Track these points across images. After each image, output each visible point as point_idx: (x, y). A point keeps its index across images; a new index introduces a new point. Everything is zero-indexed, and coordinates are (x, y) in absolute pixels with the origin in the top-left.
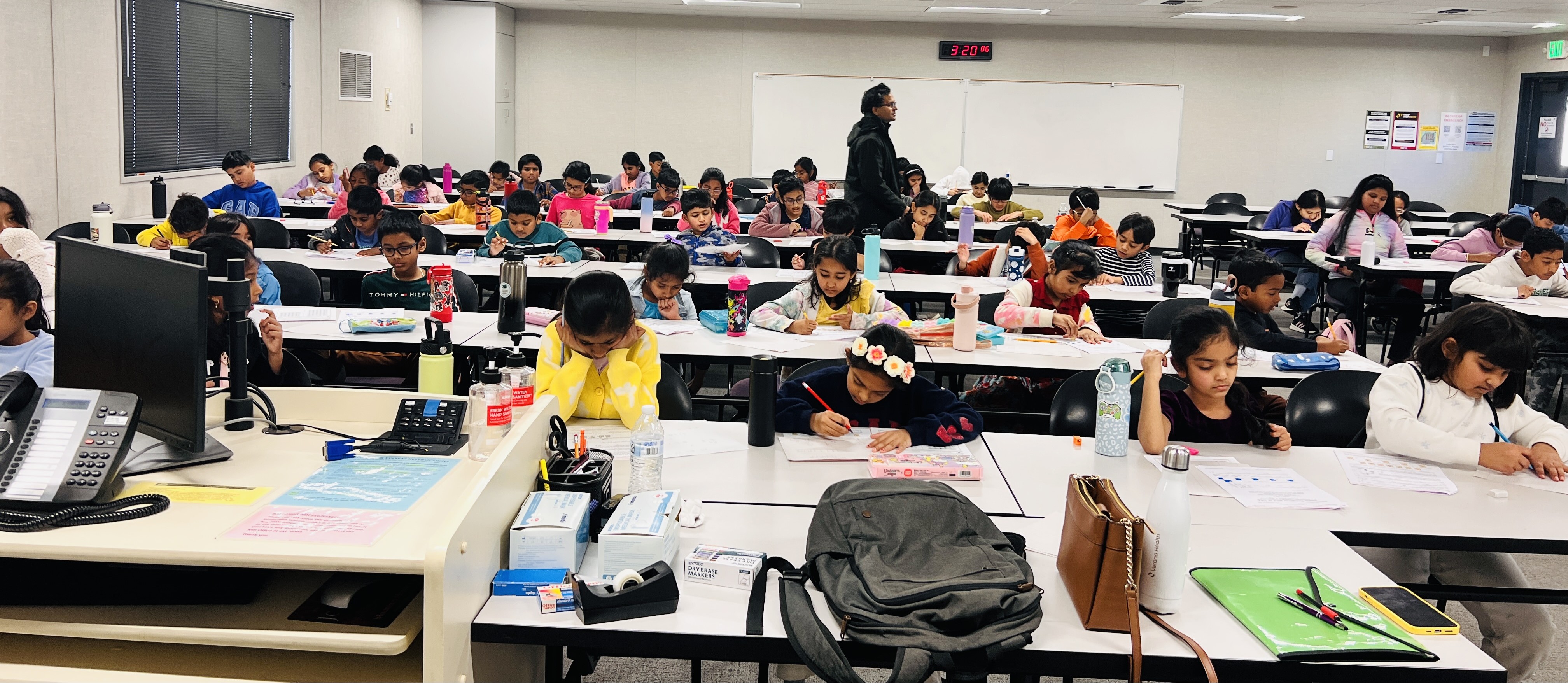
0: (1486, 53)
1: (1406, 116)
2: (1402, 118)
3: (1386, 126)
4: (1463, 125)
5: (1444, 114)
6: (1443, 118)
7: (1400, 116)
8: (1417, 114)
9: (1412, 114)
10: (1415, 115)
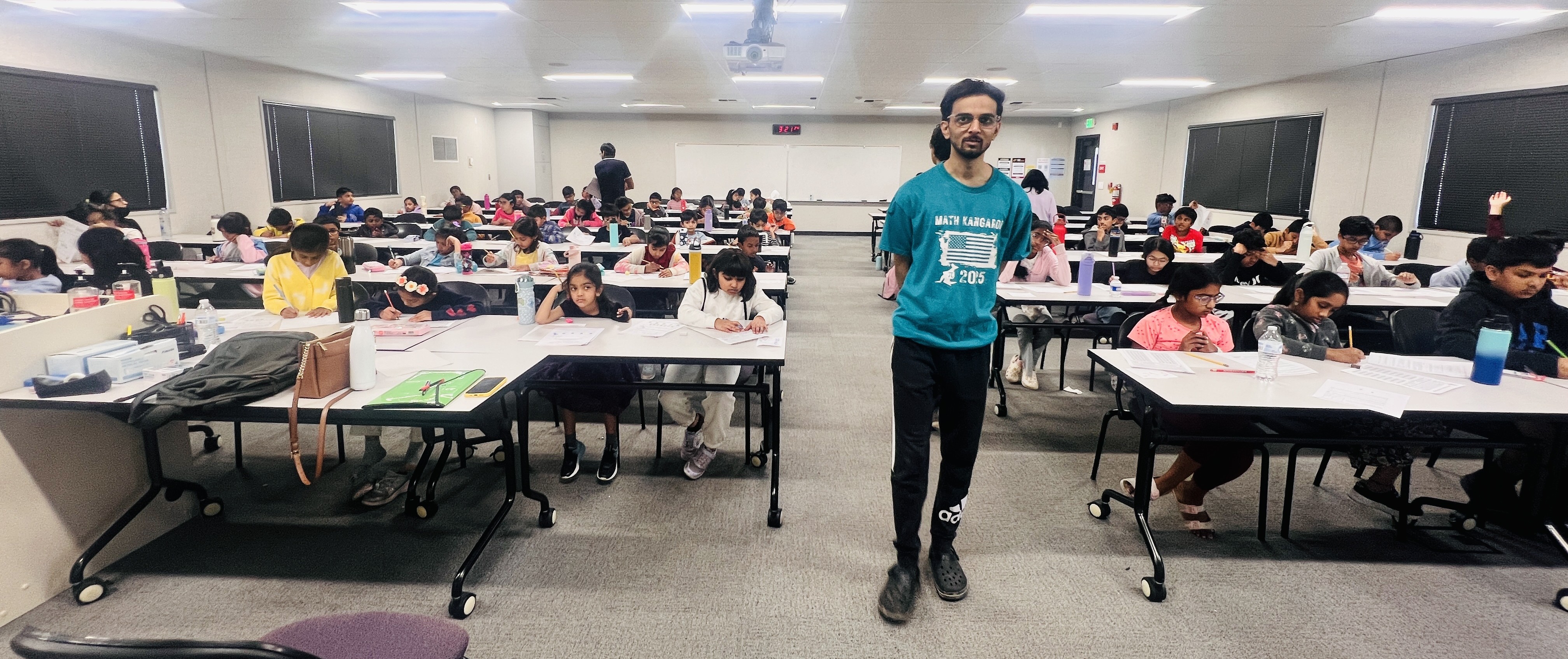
0: (1060, 125)
1: (1019, 160)
2: (1016, 162)
3: (1008, 166)
4: (1048, 164)
5: (1038, 159)
6: (1038, 161)
7: (1015, 160)
8: (1024, 159)
9: (1022, 159)
10: (1023, 160)
